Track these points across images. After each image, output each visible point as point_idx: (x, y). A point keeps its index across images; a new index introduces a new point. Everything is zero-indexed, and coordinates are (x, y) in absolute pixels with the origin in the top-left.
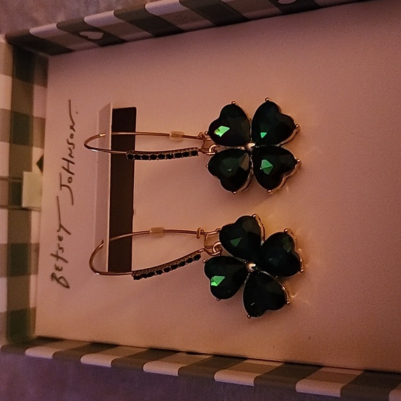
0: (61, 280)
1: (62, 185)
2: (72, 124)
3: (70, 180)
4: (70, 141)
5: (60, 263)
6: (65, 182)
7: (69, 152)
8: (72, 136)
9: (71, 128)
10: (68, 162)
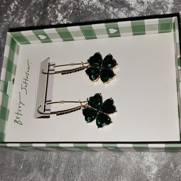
0: (19, 122)
2: (28, 67)
3: (26, 86)
5: (19, 116)
7: (27, 77)
8: (28, 71)
9: (28, 68)
10: (26, 80)
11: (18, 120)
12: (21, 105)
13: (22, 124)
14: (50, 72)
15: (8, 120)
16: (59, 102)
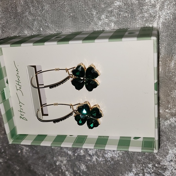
0: (24, 118)
1: (17, 90)
3: (20, 88)
4: (17, 75)
6: (18, 88)
7: (18, 79)
8: (18, 73)
9: (17, 71)
10: (18, 82)
11: (22, 117)
12: (21, 104)
13: (27, 120)
16: (53, 105)
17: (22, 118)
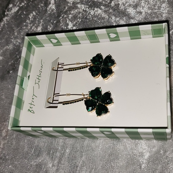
0: (32, 111)
3: (39, 82)
4: (41, 71)
5: (32, 106)
9: (41, 67)
10: (39, 76)
12: (34, 97)
13: (34, 113)
14: (59, 69)
15: (23, 109)
16: (66, 95)
17: (30, 111)
